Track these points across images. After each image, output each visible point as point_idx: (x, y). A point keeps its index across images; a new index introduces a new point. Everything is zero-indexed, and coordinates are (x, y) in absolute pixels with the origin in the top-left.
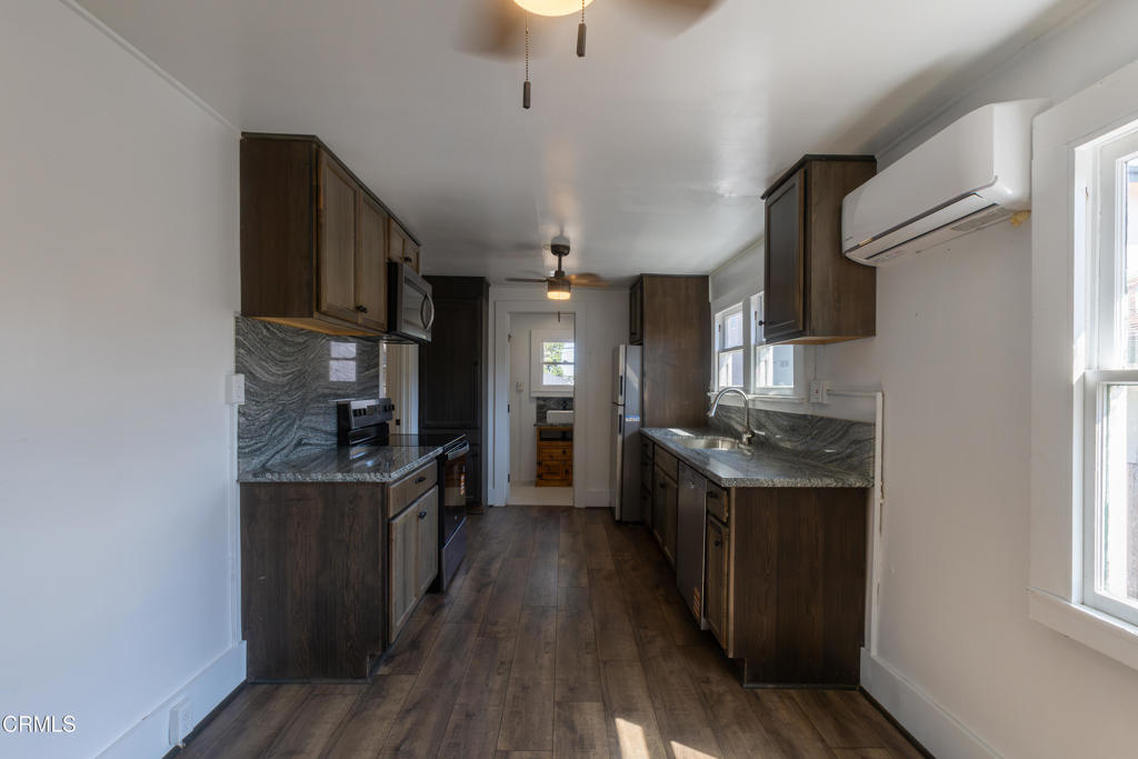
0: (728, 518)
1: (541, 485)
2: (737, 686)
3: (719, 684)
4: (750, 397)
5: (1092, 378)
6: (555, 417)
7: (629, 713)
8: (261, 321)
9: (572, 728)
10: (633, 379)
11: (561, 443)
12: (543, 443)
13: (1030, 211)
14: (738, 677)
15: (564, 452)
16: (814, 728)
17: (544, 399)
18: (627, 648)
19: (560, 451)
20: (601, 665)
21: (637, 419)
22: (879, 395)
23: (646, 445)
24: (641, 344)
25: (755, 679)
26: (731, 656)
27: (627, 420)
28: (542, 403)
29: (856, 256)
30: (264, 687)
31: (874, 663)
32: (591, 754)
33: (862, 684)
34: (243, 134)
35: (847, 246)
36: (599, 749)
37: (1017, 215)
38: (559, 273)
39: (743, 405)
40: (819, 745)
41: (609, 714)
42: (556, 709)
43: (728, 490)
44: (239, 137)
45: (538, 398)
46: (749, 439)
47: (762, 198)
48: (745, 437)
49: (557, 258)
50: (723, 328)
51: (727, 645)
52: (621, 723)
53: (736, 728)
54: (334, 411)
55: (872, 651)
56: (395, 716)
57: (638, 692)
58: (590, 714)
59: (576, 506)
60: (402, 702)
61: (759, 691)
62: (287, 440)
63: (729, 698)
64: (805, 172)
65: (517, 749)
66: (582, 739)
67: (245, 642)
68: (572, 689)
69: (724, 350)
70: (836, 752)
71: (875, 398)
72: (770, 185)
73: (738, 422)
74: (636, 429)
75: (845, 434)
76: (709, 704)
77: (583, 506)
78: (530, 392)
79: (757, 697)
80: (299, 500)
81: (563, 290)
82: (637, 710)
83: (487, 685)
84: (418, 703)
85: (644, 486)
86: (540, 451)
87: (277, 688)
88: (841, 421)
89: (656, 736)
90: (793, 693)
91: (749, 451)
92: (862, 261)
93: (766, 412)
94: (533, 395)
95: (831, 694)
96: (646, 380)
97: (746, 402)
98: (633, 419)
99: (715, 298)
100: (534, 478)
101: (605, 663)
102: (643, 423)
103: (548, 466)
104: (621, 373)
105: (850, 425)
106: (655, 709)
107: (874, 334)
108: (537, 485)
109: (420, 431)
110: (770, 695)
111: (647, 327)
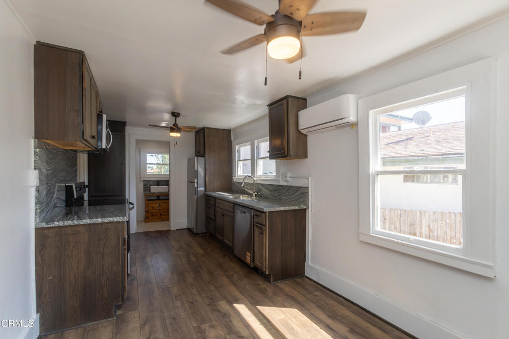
0: (266, 223)
1: (148, 222)
2: (269, 284)
3: (263, 285)
4: (255, 179)
5: (373, 173)
6: (155, 189)
7: (238, 301)
8: (44, 142)
9: (219, 311)
10: (201, 171)
11: (158, 201)
12: (148, 202)
13: (358, 124)
14: (269, 281)
15: (160, 205)
16: (297, 291)
17: (148, 181)
18: (224, 280)
19: (158, 205)
20: (219, 288)
21: (203, 189)
22: (310, 178)
23: (210, 200)
24: (204, 157)
25: (275, 280)
26: (267, 273)
27: (199, 189)
28: (147, 183)
29: (304, 132)
30: (53, 335)
31: (310, 266)
32: (231, 318)
33: (306, 275)
34: (37, 42)
35: (300, 128)
36: (233, 315)
37: (354, 125)
38: (175, 125)
39: (253, 182)
40: (301, 295)
41: (230, 303)
42: (210, 307)
43: (265, 213)
44: (35, 43)
45: (144, 181)
46: (255, 195)
47: (267, 106)
48: (254, 195)
49: (174, 118)
50: (239, 151)
51: (266, 270)
52: (236, 306)
53: (275, 297)
54: (64, 189)
55: (309, 262)
56: (139, 328)
57: (237, 293)
58: (223, 305)
59: (171, 229)
60: (138, 322)
61: (276, 284)
62: (51, 205)
63: (268, 288)
64: (287, 101)
65: (202, 324)
66: (225, 314)
67: (39, 314)
68: (211, 299)
69: (239, 160)
70: (307, 296)
71: (308, 178)
72: (271, 102)
73: (247, 189)
74: (203, 193)
75: (298, 191)
76: (263, 292)
77: (175, 229)
78: (140, 177)
79: (277, 286)
80: (73, 234)
81: (178, 133)
82: (239, 300)
83: (174, 305)
84: (146, 320)
85: (207, 217)
86: (147, 206)
87: (62, 334)
88: (295, 187)
89: (251, 306)
90: (287, 282)
91: (256, 199)
92: (305, 133)
93: (262, 184)
94: (141, 179)
95: (298, 280)
96: (207, 172)
97: (254, 181)
98: (201, 189)
99: (234, 140)
100: (143, 219)
101: (219, 287)
102: (206, 190)
103: (151, 213)
104: (196, 169)
105: (299, 188)
106: (245, 297)
107: (307, 157)
108: (145, 222)
109: (89, 199)
110: (281, 284)
111: (207, 150)
